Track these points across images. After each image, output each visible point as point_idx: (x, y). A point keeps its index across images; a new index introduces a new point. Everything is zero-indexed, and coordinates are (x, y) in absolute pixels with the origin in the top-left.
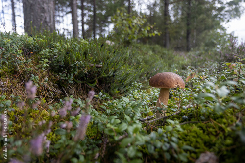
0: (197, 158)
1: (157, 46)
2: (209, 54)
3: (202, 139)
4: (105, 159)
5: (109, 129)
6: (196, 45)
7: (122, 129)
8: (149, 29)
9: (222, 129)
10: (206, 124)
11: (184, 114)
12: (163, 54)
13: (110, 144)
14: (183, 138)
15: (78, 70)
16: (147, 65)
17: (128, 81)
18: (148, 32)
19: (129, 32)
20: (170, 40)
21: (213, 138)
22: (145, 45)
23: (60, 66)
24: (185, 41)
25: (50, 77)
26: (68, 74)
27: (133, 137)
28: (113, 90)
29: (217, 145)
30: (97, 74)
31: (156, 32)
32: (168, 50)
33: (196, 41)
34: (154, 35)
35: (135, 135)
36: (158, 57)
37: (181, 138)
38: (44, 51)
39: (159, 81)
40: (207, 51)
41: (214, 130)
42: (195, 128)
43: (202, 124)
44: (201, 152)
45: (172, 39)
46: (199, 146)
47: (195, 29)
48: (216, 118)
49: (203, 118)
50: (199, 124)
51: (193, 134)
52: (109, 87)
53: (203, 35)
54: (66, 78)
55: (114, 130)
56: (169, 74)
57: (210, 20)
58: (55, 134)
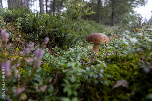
0: (116, 83)
1: (93, 21)
2: (125, 27)
3: (119, 72)
4: (56, 85)
5: (60, 65)
6: (118, 22)
7: (68, 65)
8: (88, 9)
9: (131, 66)
10: (122, 64)
11: (108, 59)
12: (97, 26)
13: (60, 75)
14: (107, 72)
15: (41, 32)
16: (86, 32)
17: (74, 40)
18: (88, 12)
19: (76, 11)
20: (101, 18)
21: (126, 72)
22: (86, 21)
23: (30, 29)
24: (111, 19)
25: (23, 36)
26: (35, 35)
27: (74, 69)
28: (64, 46)
29: (128, 76)
30: (54, 35)
31: (92, 12)
32: (100, 24)
33: (117, 20)
34: (91, 14)
35: (76, 68)
36: (93, 27)
37: (106, 72)
38: (19, 18)
39: (93, 38)
40: (123, 26)
41: (127, 67)
42: (115, 66)
43: (120, 64)
44: (118, 80)
45: (103, 18)
46: (117, 76)
47: (118, 12)
48: (128, 60)
49: (120, 60)
50: (118, 64)
51: (113, 69)
52: (62, 44)
53: (122, 16)
54: (34, 37)
55: (62, 66)
56: (100, 34)
57: (127, 7)
58: (24, 70)
